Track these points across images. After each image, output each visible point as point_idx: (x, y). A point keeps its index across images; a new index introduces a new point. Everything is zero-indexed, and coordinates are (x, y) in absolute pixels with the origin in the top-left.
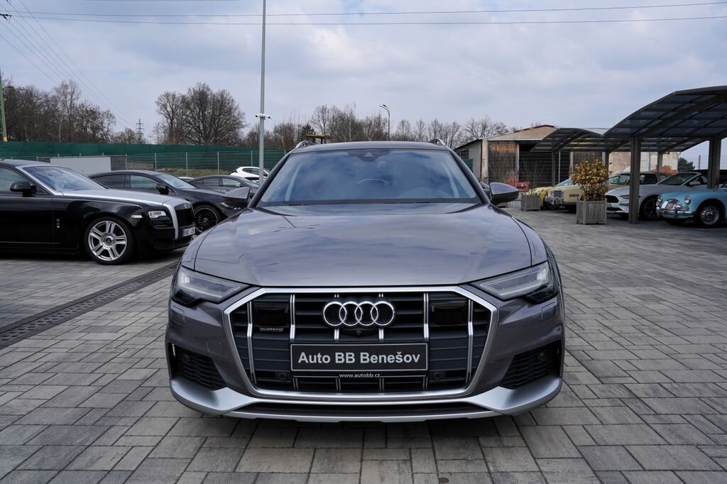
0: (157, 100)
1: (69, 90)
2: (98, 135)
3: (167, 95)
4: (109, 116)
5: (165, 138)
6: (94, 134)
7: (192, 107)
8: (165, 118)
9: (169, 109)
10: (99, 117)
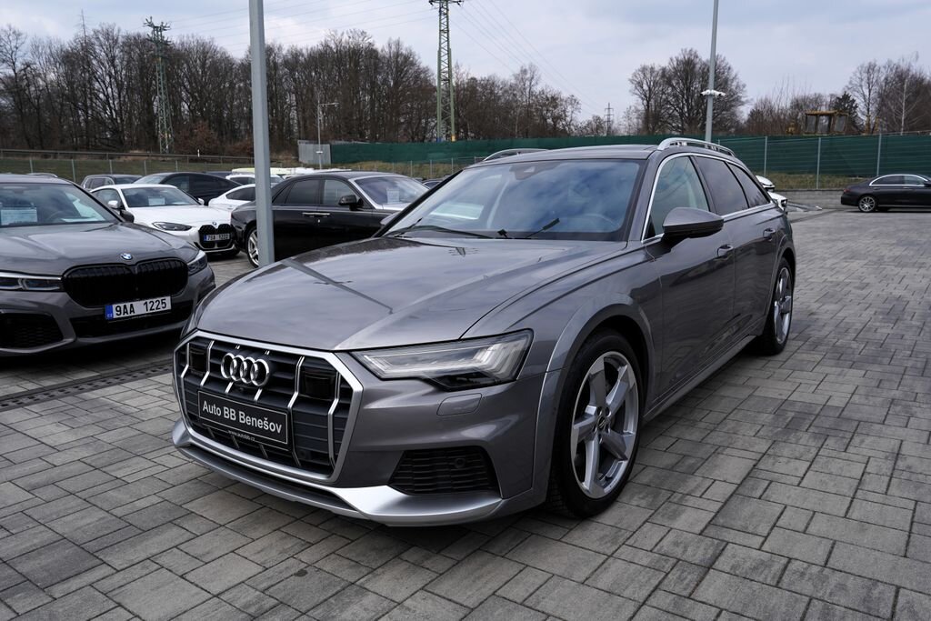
0: (630, 77)
1: (528, 76)
2: (560, 125)
3: (644, 70)
4: (573, 101)
5: (638, 125)
6: (555, 125)
7: (674, 83)
8: (640, 100)
9: (645, 87)
10: (561, 105)
